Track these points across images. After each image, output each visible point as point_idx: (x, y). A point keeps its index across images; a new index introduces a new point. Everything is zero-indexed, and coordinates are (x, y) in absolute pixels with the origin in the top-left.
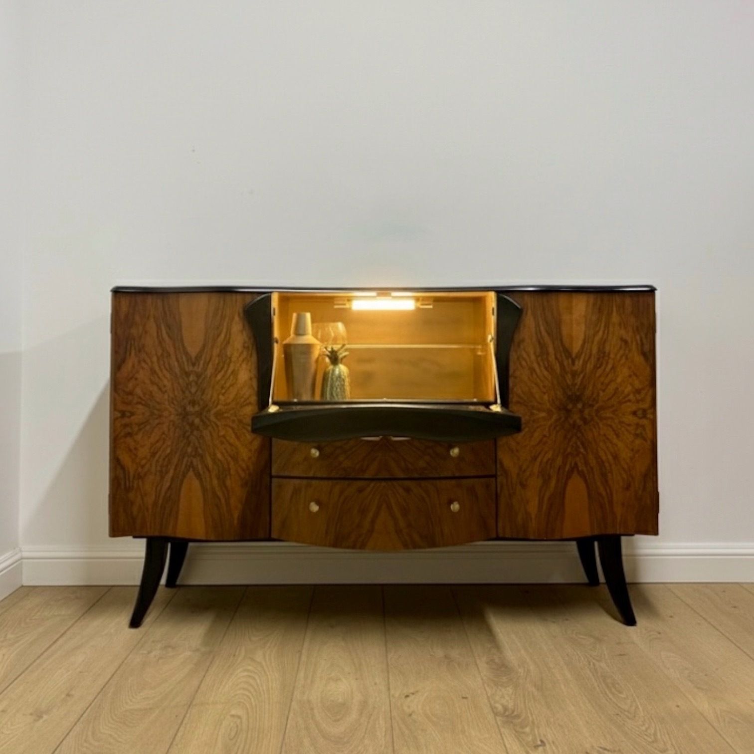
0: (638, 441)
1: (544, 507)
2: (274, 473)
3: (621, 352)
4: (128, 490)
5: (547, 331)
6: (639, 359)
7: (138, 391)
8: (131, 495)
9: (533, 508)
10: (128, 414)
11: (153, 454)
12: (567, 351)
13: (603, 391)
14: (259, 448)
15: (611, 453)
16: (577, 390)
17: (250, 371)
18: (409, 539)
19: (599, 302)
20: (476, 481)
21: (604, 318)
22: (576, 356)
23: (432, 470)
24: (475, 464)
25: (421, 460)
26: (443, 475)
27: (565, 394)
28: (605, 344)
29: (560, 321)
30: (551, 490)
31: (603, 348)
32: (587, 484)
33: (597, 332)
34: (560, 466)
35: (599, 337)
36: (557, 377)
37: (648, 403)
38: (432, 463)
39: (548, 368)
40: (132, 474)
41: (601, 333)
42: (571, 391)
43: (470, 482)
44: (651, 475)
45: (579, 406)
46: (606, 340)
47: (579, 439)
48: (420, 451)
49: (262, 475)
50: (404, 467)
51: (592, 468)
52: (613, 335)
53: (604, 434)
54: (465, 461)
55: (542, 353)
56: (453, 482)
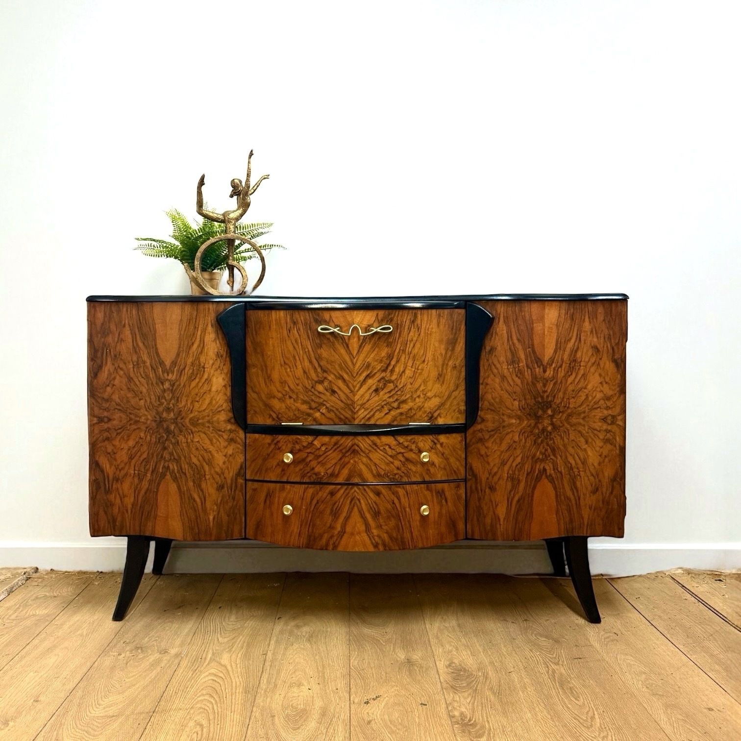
0: (609, 446)
1: (513, 509)
2: (248, 477)
3: (593, 360)
4: (108, 492)
5: (518, 340)
6: (610, 367)
7: (116, 397)
8: (112, 497)
9: (501, 511)
10: (106, 420)
11: (131, 458)
12: (538, 358)
13: (573, 398)
14: (233, 453)
15: (580, 458)
16: (548, 396)
17: (224, 379)
18: (380, 542)
19: (572, 310)
20: (446, 485)
21: (576, 326)
22: (547, 363)
23: (402, 474)
24: (445, 469)
25: (392, 465)
26: (414, 479)
27: (536, 401)
28: (576, 351)
29: (532, 329)
30: (520, 494)
31: (575, 356)
32: (555, 488)
33: (570, 340)
34: (529, 470)
35: (570, 345)
36: (528, 384)
37: (618, 410)
38: (403, 469)
39: (519, 375)
40: (111, 477)
41: (573, 341)
42: (542, 397)
43: (440, 486)
44: (618, 480)
45: (550, 412)
46: (578, 348)
47: (548, 445)
48: (391, 456)
49: (236, 480)
50: (375, 472)
51: (561, 473)
52: (585, 343)
53: (573, 440)
54: (435, 466)
55: (514, 360)
56: (422, 486)
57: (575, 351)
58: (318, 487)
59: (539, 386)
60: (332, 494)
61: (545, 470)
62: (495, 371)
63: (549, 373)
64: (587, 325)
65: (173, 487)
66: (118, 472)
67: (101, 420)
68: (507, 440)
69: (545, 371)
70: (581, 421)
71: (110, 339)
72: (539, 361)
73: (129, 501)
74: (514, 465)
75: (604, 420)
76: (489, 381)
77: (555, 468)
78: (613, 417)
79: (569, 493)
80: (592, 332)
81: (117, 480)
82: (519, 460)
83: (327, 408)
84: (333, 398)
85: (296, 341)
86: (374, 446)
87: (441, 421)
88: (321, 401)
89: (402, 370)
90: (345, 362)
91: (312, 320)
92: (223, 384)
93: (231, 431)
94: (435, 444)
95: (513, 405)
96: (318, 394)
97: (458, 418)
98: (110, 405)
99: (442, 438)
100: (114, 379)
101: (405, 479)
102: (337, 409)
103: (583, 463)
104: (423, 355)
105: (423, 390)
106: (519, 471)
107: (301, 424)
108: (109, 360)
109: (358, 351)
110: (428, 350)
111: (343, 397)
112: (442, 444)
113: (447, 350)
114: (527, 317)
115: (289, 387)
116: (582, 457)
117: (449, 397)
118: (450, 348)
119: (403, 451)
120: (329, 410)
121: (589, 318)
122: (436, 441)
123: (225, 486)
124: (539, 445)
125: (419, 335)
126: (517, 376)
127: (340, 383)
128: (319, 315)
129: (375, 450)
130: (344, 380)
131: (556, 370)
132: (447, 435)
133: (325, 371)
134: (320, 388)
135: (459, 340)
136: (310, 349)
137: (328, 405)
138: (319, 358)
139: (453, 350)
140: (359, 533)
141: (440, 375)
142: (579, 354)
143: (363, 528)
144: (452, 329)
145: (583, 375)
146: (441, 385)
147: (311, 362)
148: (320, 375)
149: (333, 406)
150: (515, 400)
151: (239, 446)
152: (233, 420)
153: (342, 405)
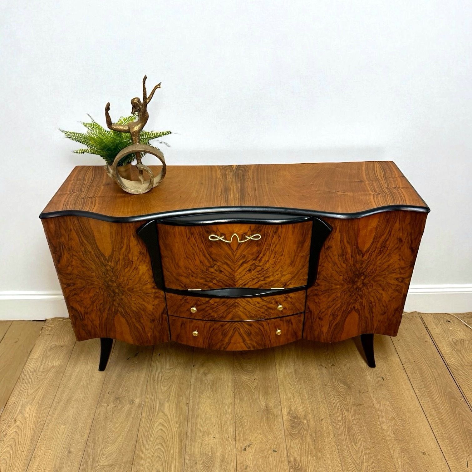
0: (397, 293)
1: (332, 328)
2: (169, 313)
3: (397, 246)
4: (83, 320)
5: (348, 242)
6: (407, 251)
7: (75, 272)
8: (86, 322)
9: (325, 329)
10: (72, 284)
11: (93, 302)
12: (360, 250)
13: (379, 267)
14: (158, 304)
15: (377, 298)
16: (362, 270)
17: (146, 266)
18: (251, 346)
19: (389, 216)
20: (292, 317)
21: (389, 226)
22: (365, 252)
23: (265, 315)
24: (292, 309)
25: (259, 311)
26: (272, 317)
27: (354, 274)
28: (386, 241)
29: (358, 234)
30: (337, 321)
31: (385, 243)
32: (359, 314)
33: (383, 235)
34: (345, 309)
35: (383, 238)
36: (351, 266)
37: (407, 275)
38: (266, 313)
39: (345, 262)
40: (83, 312)
41: (385, 235)
42: (359, 271)
43: (288, 318)
44: (399, 310)
45: (362, 278)
46: (388, 239)
47: (358, 294)
48: (259, 307)
49: (162, 316)
50: (248, 315)
51: (364, 306)
52: (393, 236)
53: (375, 289)
54: (286, 309)
55: (343, 254)
56: (278, 319)
57: (385, 241)
58: (213, 322)
59: (358, 265)
60: (222, 326)
61: (354, 307)
62: (330, 260)
63: (366, 257)
64: (397, 225)
65: (123, 320)
66: (86, 310)
67: (69, 285)
68: (333, 296)
69: (363, 257)
70: (382, 279)
71: (63, 239)
72: (360, 252)
73: (97, 323)
74: (336, 308)
75: (397, 279)
76: (325, 265)
77: (361, 305)
78: (403, 279)
79: (367, 315)
80: (399, 230)
81: (87, 313)
82: (339, 305)
83: (217, 280)
84: (221, 275)
85: (194, 245)
86: (248, 303)
87: (291, 287)
88: (213, 277)
89: (267, 260)
90: (228, 254)
91: (204, 232)
92: (147, 269)
93: (155, 293)
94: (287, 298)
95: (339, 278)
96: (211, 274)
97: (302, 283)
98: (72, 276)
99: (292, 295)
100: (72, 261)
101: (267, 317)
102: (224, 281)
103: (379, 300)
104: (281, 252)
105: (280, 271)
106: (338, 311)
107: (201, 290)
108: (65, 252)
109: (237, 248)
110: (285, 249)
111: (227, 273)
112: (291, 298)
113: (298, 247)
114: (356, 228)
115: (191, 270)
116: (379, 297)
117: (297, 273)
118: (300, 246)
119: (266, 304)
120: (218, 281)
121: (399, 220)
122: (287, 297)
123: (156, 320)
124: (353, 296)
125: (280, 240)
126: (344, 262)
127: (225, 266)
128: (209, 228)
129: (249, 305)
130: (228, 265)
131: (370, 255)
132: (295, 293)
133: (214, 261)
134: (212, 270)
135: (307, 240)
136: (204, 249)
137: (218, 279)
138: (210, 254)
139: (302, 246)
140: (239, 343)
141: (292, 262)
142: (388, 243)
143: (241, 340)
144: (303, 234)
145: (389, 254)
146: (293, 267)
147: (205, 256)
148: (211, 263)
149: (221, 279)
150: (341, 275)
151: (161, 299)
152: (156, 287)
153: (227, 278)
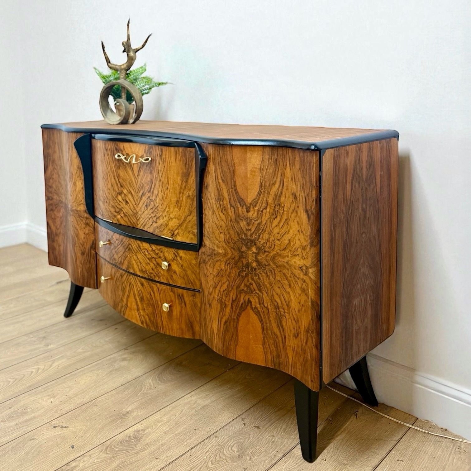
1: (222, 328)
3: (293, 207)
4: (53, 241)
7: (54, 186)
8: (55, 244)
9: (215, 327)
10: (51, 198)
12: (241, 199)
13: (278, 240)
14: (88, 233)
15: (285, 299)
16: (251, 235)
17: (82, 184)
18: (144, 321)
19: (276, 155)
20: (185, 291)
21: (280, 171)
22: (251, 204)
23: (155, 275)
24: (184, 278)
25: (149, 265)
26: (162, 281)
27: (239, 237)
28: (280, 196)
29: (234, 171)
31: (279, 200)
32: (261, 321)
33: (274, 184)
34: (234, 298)
35: (275, 189)
36: (231, 221)
37: (309, 262)
38: (155, 270)
39: (223, 211)
41: (277, 185)
42: (246, 235)
43: (180, 291)
45: (254, 249)
46: (282, 193)
47: (253, 279)
48: (148, 259)
49: (91, 251)
50: (140, 268)
51: (267, 308)
52: (287, 189)
53: (279, 281)
54: (176, 274)
55: (220, 198)
56: (168, 287)
57: (278, 196)
58: (116, 269)
59: (243, 224)
60: (122, 276)
61: (250, 302)
62: (209, 205)
63: (253, 214)
64: (288, 172)
66: (57, 231)
67: (49, 198)
68: (217, 267)
69: (248, 211)
70: (286, 266)
71: (50, 151)
72: (241, 201)
74: (222, 290)
75: (301, 268)
76: (207, 212)
77: (261, 302)
78: (307, 269)
79: (276, 330)
80: (292, 179)
81: (57, 235)
82: (225, 286)
83: (124, 213)
84: (126, 206)
85: (107, 163)
86: (139, 248)
87: (179, 239)
88: (121, 207)
89: (157, 193)
90: (132, 181)
91: (114, 149)
92: (82, 187)
93: (87, 218)
94: (176, 256)
95: (220, 237)
96: (119, 202)
97: (192, 239)
98: (52, 190)
99: (181, 253)
100: (53, 175)
101: (157, 279)
102: (129, 215)
103: (287, 306)
104: (167, 183)
105: (168, 212)
106: (226, 297)
107: (111, 221)
108: (51, 163)
109: (138, 174)
110: (170, 179)
111: (132, 207)
112: (181, 258)
113: (182, 182)
114: (229, 160)
115: (106, 194)
116: (287, 299)
117: (185, 220)
118: (185, 180)
119: (155, 256)
120: (125, 216)
121: (290, 164)
122: (176, 254)
123: (85, 253)
124: (244, 278)
125: (164, 167)
127: (130, 196)
128: (117, 145)
129: (140, 251)
130: (132, 194)
131: (260, 213)
132: (185, 251)
133: (122, 186)
134: (120, 198)
135: (191, 174)
136: (114, 170)
137: (124, 211)
138: (119, 177)
139: (187, 181)
140: (134, 310)
141: (178, 201)
142: (282, 199)
143: (135, 307)
144: (186, 164)
145: (286, 220)
146: (179, 209)
147: (115, 179)
148: (120, 189)
149: (127, 213)
150: (221, 233)
151: (91, 229)
152: (87, 211)
153: (131, 213)
